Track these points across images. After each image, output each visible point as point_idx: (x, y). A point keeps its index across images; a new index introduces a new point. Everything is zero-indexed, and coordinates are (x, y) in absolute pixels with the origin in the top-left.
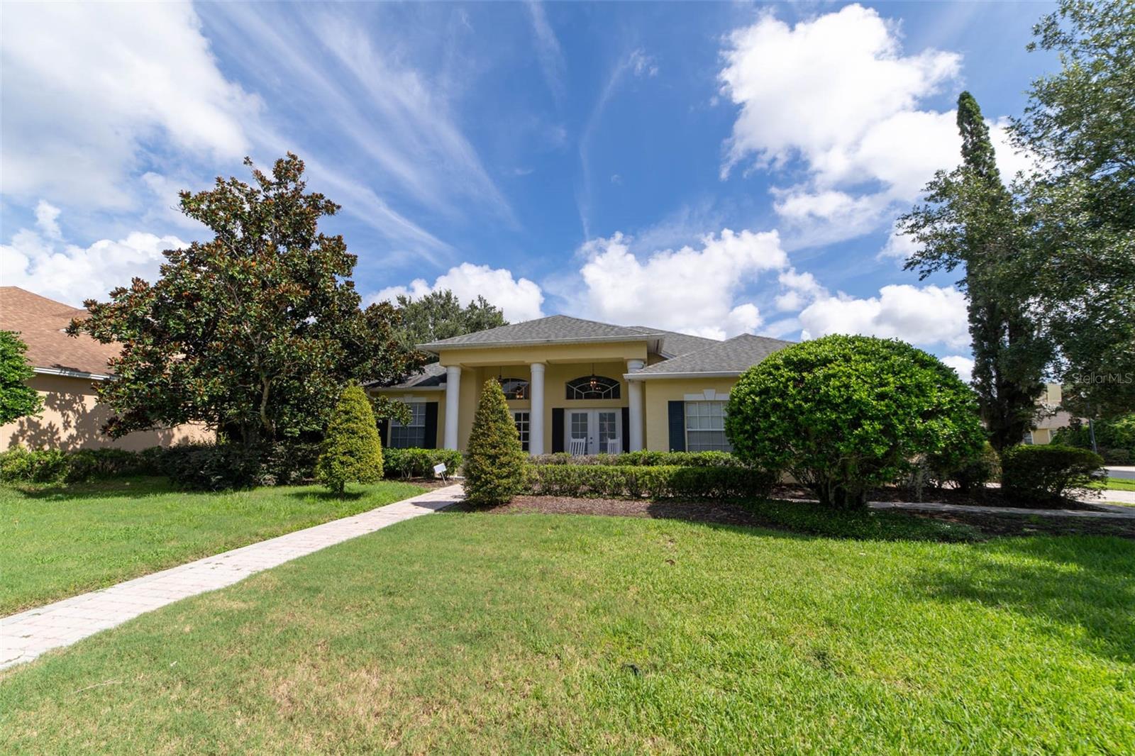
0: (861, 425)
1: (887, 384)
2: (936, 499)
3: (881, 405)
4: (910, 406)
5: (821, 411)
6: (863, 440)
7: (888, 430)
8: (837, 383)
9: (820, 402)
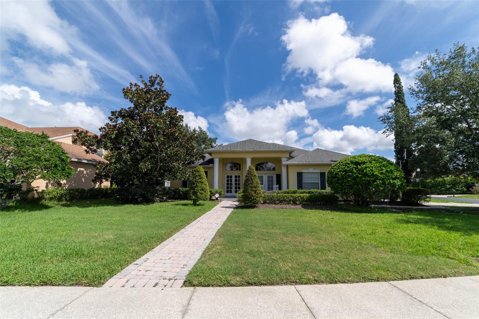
0: (376, 181)
1: (383, 170)
2: (384, 204)
3: (382, 176)
4: (389, 176)
5: (364, 177)
6: (377, 185)
7: (384, 183)
8: (369, 169)
9: (364, 175)
